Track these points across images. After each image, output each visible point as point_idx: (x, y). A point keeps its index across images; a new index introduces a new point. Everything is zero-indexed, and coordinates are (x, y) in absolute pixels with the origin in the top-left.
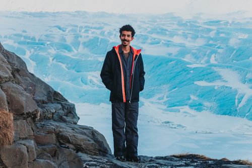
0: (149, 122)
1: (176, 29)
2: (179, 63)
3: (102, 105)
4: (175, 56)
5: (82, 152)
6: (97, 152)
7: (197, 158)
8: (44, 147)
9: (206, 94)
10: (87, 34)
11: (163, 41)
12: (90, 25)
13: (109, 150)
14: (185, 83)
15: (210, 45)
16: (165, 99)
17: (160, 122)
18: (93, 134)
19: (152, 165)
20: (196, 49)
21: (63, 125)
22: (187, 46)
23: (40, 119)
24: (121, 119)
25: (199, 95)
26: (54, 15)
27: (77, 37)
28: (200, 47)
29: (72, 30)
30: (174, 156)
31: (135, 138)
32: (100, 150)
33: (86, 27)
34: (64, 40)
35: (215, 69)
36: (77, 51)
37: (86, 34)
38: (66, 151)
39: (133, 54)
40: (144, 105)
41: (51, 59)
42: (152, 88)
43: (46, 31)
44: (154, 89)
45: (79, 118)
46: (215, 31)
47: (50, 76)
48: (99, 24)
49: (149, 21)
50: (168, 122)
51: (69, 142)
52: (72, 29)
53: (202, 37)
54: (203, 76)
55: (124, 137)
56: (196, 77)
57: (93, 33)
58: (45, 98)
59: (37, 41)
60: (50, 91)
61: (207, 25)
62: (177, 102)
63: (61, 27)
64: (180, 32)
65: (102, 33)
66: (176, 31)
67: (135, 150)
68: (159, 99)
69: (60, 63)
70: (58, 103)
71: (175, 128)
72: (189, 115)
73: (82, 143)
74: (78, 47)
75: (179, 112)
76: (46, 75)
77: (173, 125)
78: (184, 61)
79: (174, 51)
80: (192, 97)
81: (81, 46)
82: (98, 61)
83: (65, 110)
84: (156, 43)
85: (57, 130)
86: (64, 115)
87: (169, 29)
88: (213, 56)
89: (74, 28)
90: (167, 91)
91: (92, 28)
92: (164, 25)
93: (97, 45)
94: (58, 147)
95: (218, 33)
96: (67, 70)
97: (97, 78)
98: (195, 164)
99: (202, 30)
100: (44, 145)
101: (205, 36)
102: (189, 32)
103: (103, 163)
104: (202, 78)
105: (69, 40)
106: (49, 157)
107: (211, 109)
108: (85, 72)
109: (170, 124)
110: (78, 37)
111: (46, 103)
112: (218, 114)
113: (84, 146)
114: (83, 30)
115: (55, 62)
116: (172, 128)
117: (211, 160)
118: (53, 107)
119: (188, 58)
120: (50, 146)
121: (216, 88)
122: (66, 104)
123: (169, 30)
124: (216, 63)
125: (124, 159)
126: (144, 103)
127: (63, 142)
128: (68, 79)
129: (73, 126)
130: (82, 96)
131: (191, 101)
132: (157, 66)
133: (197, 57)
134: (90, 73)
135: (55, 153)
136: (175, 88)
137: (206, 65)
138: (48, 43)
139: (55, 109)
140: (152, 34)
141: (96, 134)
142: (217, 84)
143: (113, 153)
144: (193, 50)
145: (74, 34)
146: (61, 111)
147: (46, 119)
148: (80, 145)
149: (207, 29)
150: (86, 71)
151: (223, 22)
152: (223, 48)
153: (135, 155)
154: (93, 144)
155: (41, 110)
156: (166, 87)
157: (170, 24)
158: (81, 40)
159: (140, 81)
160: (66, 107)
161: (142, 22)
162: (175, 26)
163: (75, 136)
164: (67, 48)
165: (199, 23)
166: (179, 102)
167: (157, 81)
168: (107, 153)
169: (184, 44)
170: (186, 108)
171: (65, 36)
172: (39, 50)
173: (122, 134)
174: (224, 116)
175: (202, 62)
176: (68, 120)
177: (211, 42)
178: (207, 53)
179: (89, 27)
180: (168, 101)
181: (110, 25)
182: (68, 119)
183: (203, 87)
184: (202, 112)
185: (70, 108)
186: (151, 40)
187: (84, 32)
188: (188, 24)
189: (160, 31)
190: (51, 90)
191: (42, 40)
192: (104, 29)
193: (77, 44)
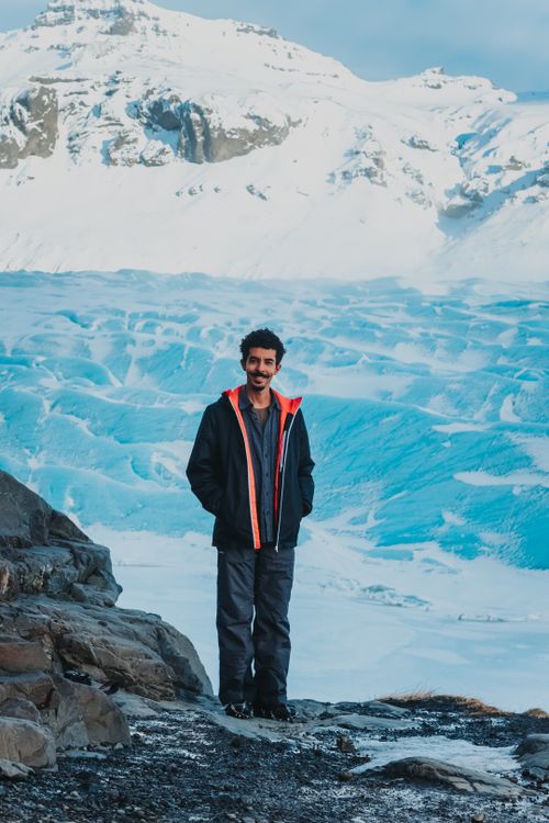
0: (324, 587)
1: (402, 325)
2: (410, 420)
3: (191, 536)
4: (400, 400)
5: (128, 691)
6: (172, 691)
7: (457, 708)
8: (17, 680)
9: (489, 510)
10: (151, 337)
11: (365, 357)
12: (161, 311)
13: (205, 683)
14: (427, 477)
15: (501, 371)
16: (372, 522)
17: (357, 587)
18: (160, 638)
19: (326, 729)
20: (459, 382)
21: (73, 609)
22: (432, 371)
23: (8, 592)
24: (243, 596)
25: (469, 512)
26: (59, 280)
27: (122, 342)
28: (469, 374)
29: (110, 324)
30: (392, 701)
31: (280, 651)
32: (178, 685)
33: (147, 315)
34: (86, 351)
35: (515, 438)
36: (122, 382)
37: (146, 337)
38: (80, 690)
39: (280, 411)
40: (309, 538)
41: (47, 405)
42: (335, 491)
43: (35, 325)
44: (339, 494)
45: (120, 590)
46: (514, 331)
47: (44, 452)
48: (186, 306)
49: (325, 301)
50: (379, 589)
51: (90, 661)
52: (110, 321)
53: (477, 346)
54: (478, 456)
55: (250, 648)
56: (460, 461)
57: (167, 332)
58: (24, 532)
59: (8, 355)
60: (39, 512)
61: (492, 312)
62: (406, 531)
63: (78, 315)
64: (414, 333)
65: (194, 334)
66: (404, 329)
67: (281, 686)
68: (355, 521)
69: (73, 418)
70: (61, 545)
71: (399, 605)
72: (438, 568)
73: (128, 665)
74: (126, 372)
75: (411, 559)
76: (32, 449)
77: (392, 596)
78: (426, 416)
79: (397, 385)
80: (449, 517)
81: (133, 370)
82: (181, 410)
83: (81, 566)
84: (345, 361)
85: (57, 626)
86: (79, 582)
87: (383, 323)
88: (508, 401)
89: (113, 318)
90: (375, 498)
91: (164, 318)
92: (368, 311)
93: (179, 367)
94: (58, 680)
95: (523, 335)
96: (92, 435)
97: (177, 459)
98: (453, 727)
99: (476, 327)
100: (18, 673)
101: (487, 343)
102: (440, 332)
103: (186, 725)
104: (477, 461)
105: (100, 351)
106: (31, 710)
107: (501, 552)
108: (142, 443)
109: (385, 592)
110: (125, 344)
111: (28, 546)
112: (522, 566)
113: (131, 673)
114: (140, 325)
115: (58, 414)
116: (390, 605)
117: (497, 715)
118: (48, 559)
119: (435, 407)
120: (35, 678)
121: (516, 491)
122: (83, 549)
123: (383, 326)
124: (515, 420)
125: (247, 712)
126: (310, 532)
127: (72, 661)
128: (94, 461)
129: (103, 612)
130: (134, 510)
131: (443, 529)
132: (348, 428)
133: (462, 405)
134: (159, 445)
135: (49, 698)
136: (399, 490)
137: (489, 425)
138: (41, 359)
139: (53, 562)
140: (334, 336)
141: (167, 636)
142: (519, 481)
143: (216, 692)
144: (452, 382)
145: (113, 336)
146: (70, 570)
147: (26, 592)
148: (122, 670)
149: (492, 323)
150: (145, 441)
151: (536, 305)
152: (536, 379)
153: (281, 700)
154: (158, 666)
155: (12, 566)
156: (372, 488)
157: (386, 308)
158: (135, 352)
159: (301, 487)
160: (84, 557)
161: (307, 302)
162: (400, 316)
163: (105, 642)
164: (94, 374)
165: (468, 308)
166: (410, 530)
167: (347, 469)
168: (199, 693)
169: (426, 366)
170: (432, 550)
171: (87, 342)
172: (13, 379)
173: (244, 639)
174: (539, 572)
175: (476, 417)
176: (87, 594)
177: (502, 361)
178: (492, 392)
179: (156, 316)
180: (379, 526)
181: (216, 311)
182: (88, 591)
183: (480, 487)
184: (477, 559)
185: (96, 559)
186: (333, 353)
187: (143, 331)
188: (438, 309)
189: (357, 328)
190: (42, 509)
191: (22, 352)
192: (198, 323)
193: (120, 362)
